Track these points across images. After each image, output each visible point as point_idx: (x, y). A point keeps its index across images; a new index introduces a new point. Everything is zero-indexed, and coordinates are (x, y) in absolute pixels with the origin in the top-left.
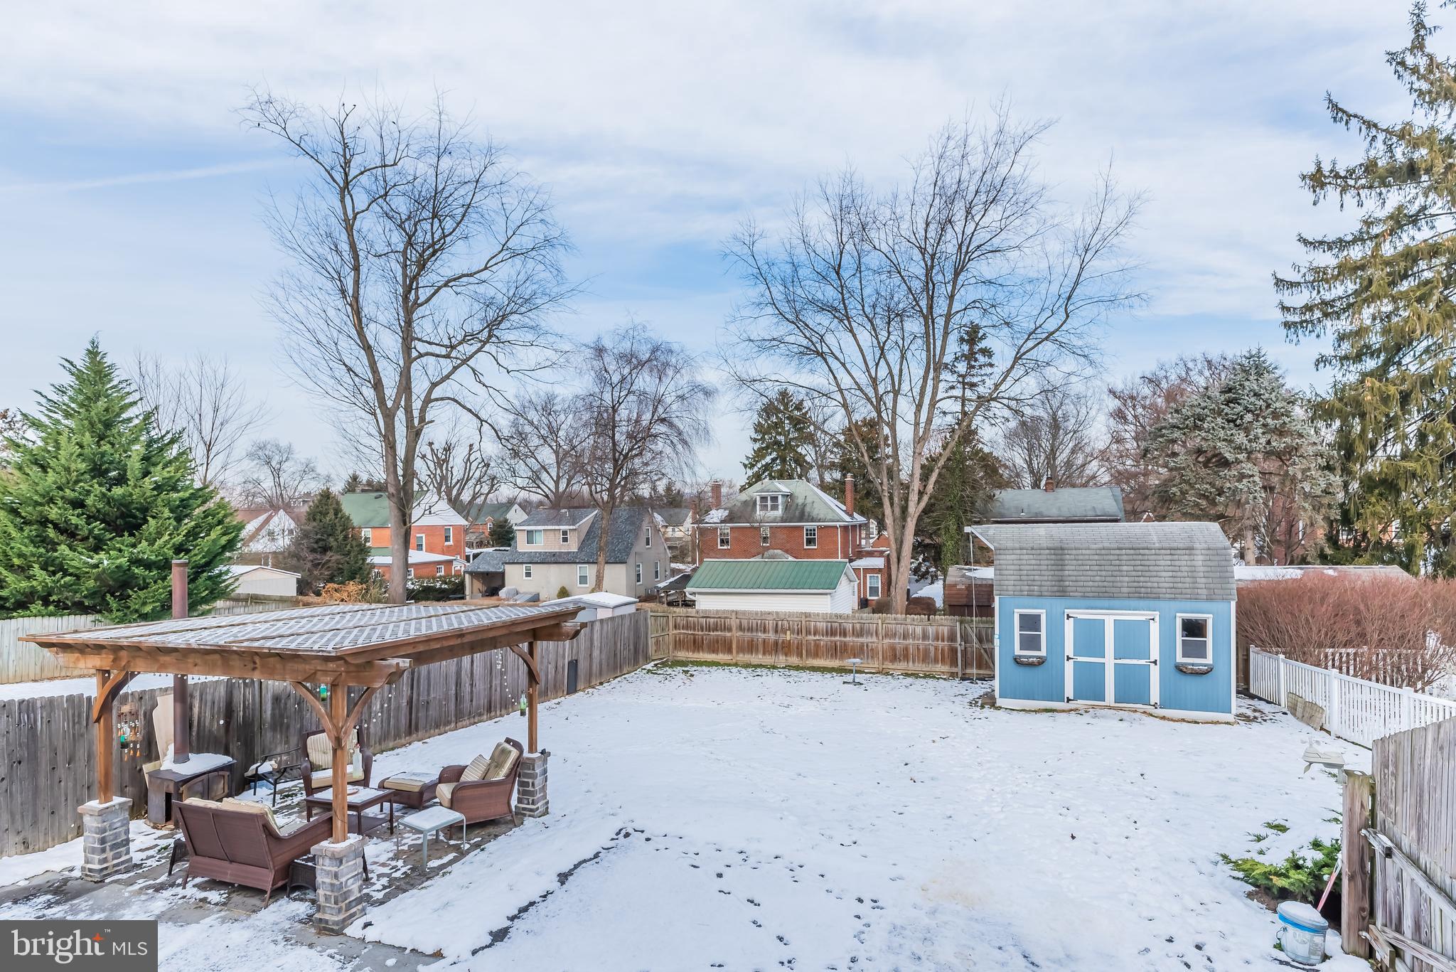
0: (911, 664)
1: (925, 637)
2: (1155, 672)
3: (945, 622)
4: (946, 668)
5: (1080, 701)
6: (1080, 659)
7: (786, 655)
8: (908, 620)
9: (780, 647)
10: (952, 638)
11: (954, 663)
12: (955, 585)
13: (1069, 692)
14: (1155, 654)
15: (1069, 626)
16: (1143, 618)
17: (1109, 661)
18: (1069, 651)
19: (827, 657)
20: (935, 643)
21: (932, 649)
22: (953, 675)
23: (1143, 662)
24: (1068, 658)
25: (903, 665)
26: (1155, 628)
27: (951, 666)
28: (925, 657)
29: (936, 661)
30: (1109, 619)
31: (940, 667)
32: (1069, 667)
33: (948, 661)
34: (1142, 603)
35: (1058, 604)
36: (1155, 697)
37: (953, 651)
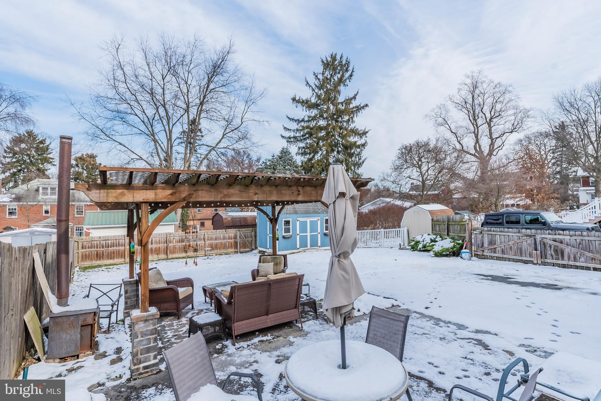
0: (218, 250)
1: (224, 238)
2: (319, 235)
3: (233, 232)
4: (233, 250)
5: (301, 249)
6: (301, 234)
7: (157, 254)
8: (217, 232)
9: (153, 251)
10: (235, 237)
11: (236, 247)
12: (227, 218)
13: (298, 246)
14: (319, 231)
15: (298, 223)
16: (316, 220)
17: (308, 234)
18: (298, 232)
19: (180, 253)
20: (229, 241)
21: (227, 243)
22: (237, 252)
23: (316, 233)
24: (298, 234)
25: (215, 251)
26: (319, 222)
27: (235, 249)
28: (224, 247)
29: (229, 248)
30: (308, 220)
31: (230, 250)
32: (298, 237)
33: (233, 247)
34: (316, 215)
35: (295, 216)
36: (319, 245)
37: (236, 243)
